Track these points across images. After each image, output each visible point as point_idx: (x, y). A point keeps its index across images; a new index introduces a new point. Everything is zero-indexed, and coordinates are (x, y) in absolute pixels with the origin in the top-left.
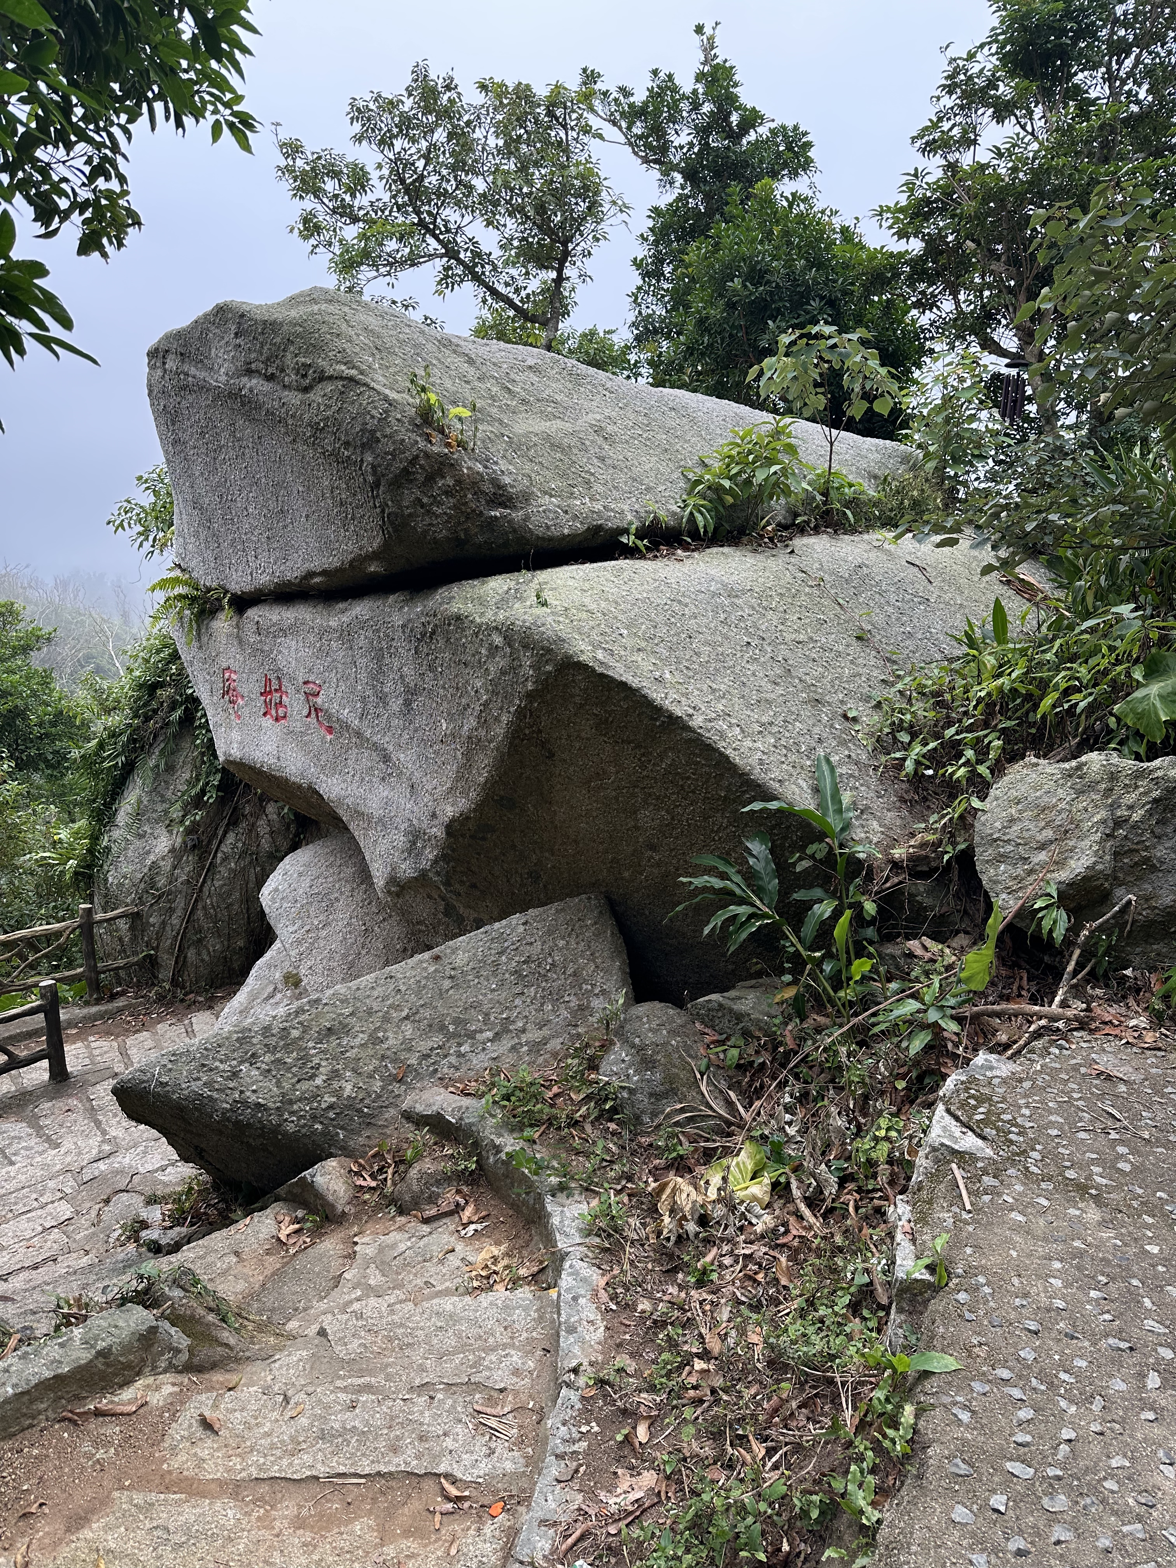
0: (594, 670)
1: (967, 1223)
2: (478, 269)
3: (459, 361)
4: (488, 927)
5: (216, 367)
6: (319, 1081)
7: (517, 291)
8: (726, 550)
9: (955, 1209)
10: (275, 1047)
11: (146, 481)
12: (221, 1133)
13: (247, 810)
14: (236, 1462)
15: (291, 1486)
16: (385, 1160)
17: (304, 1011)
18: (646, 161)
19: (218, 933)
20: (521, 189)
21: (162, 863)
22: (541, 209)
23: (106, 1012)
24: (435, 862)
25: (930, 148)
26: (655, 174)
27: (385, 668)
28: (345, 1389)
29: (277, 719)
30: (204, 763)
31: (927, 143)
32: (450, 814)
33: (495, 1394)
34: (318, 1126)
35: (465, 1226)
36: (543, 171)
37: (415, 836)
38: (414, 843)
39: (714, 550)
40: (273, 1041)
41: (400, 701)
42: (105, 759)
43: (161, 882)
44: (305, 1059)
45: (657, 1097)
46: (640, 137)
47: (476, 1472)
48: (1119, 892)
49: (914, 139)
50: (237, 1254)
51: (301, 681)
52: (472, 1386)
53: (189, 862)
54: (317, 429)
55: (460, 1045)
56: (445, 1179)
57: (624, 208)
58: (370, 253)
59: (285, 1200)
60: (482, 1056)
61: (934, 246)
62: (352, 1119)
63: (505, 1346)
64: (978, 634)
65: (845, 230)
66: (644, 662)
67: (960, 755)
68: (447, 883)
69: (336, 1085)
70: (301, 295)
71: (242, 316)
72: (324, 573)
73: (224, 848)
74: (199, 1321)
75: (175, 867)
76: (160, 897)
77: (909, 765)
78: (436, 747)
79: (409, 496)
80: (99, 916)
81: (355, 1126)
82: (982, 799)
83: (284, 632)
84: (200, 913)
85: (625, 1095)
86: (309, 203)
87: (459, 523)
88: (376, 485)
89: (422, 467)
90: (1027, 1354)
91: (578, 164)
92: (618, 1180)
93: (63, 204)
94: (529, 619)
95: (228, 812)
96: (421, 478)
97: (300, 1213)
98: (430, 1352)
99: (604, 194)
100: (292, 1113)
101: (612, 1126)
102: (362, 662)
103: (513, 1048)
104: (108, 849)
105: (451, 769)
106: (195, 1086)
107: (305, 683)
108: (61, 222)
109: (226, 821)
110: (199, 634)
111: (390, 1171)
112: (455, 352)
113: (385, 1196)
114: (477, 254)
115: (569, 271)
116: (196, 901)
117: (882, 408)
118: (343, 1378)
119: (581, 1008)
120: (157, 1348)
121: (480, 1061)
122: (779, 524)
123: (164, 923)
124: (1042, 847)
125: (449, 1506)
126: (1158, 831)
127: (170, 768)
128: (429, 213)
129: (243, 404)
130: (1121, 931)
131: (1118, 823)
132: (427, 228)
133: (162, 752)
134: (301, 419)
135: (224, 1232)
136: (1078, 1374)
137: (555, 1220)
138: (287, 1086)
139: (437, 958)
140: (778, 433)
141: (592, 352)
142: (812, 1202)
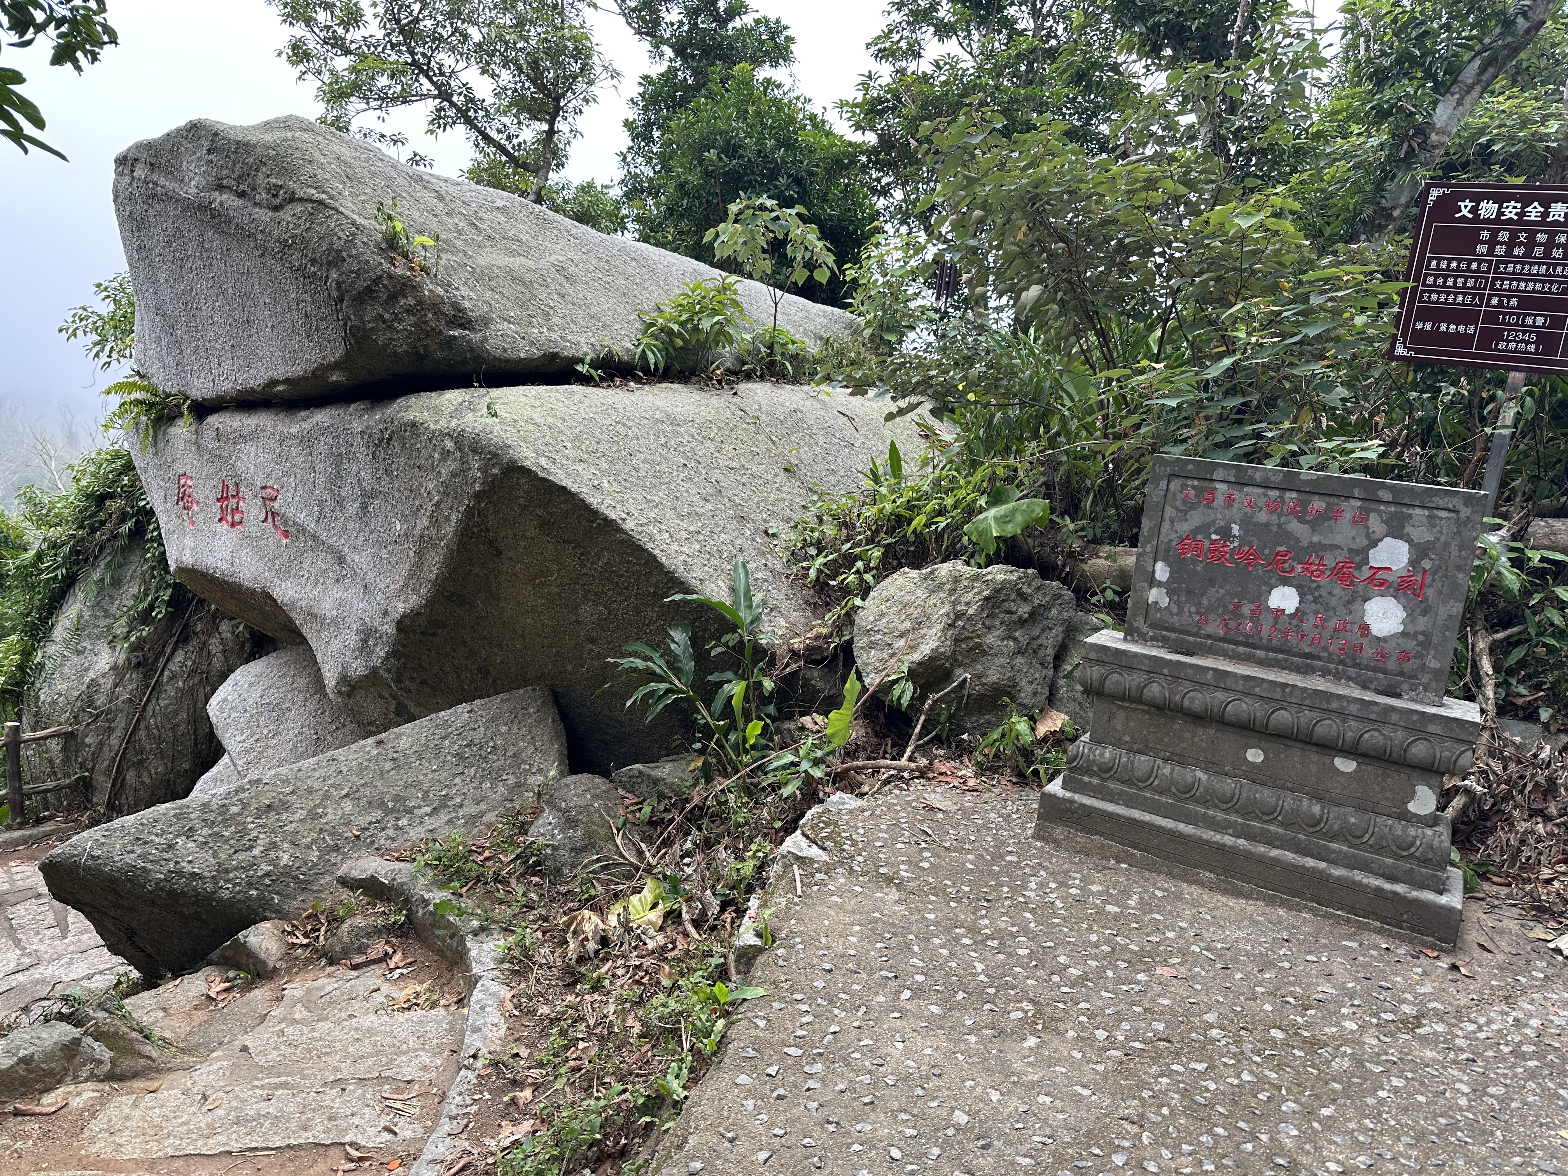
0: (536, 475)
1: (796, 904)
2: (471, 113)
3: (428, 196)
4: (433, 716)
5: (187, 180)
6: (256, 852)
7: (509, 138)
8: (675, 386)
9: (790, 895)
10: (213, 822)
11: (106, 289)
12: (153, 903)
13: (199, 627)
14: (154, 1146)
15: (205, 1161)
16: (319, 920)
17: (244, 790)
18: (638, 32)
19: (162, 755)
20: (515, 43)
21: (102, 681)
22: (534, 64)
23: (30, 836)
24: (386, 658)
25: (883, 54)
26: (646, 45)
27: (343, 473)
28: (262, 1087)
29: (233, 525)
30: (154, 577)
31: (879, 50)
32: (401, 610)
33: (403, 1085)
34: (254, 892)
35: (391, 970)
36: (539, 29)
37: (367, 634)
38: (366, 641)
39: (664, 385)
40: (211, 817)
41: (357, 504)
42: (41, 572)
43: (101, 700)
44: (243, 832)
45: (576, 850)
46: (634, 10)
47: (378, 1140)
48: (958, 671)
49: (868, 46)
50: (164, 1009)
51: (259, 485)
52: (381, 1079)
53: (133, 679)
54: (285, 245)
55: (398, 819)
56: (377, 932)
57: (615, 75)
58: (360, 87)
59: (216, 964)
60: (419, 829)
61: (886, 141)
62: (287, 885)
63: (416, 1050)
64: (881, 471)
65: (813, 117)
66: (585, 472)
67: (853, 565)
68: (398, 681)
69: (273, 855)
70: (276, 121)
71: (216, 134)
72: (287, 381)
73: (171, 666)
74: (123, 1037)
75: (116, 685)
76: (98, 716)
77: (813, 573)
78: (390, 548)
79: (371, 312)
80: (27, 735)
81: (290, 891)
82: (863, 599)
83: (244, 438)
84: (142, 733)
85: (549, 851)
86: (299, 31)
87: (419, 340)
88: (341, 299)
89: (384, 286)
90: (819, 984)
91: (571, 27)
92: (535, 922)
93: (39, 16)
94: (479, 427)
95: (177, 628)
96: (384, 296)
97: (231, 974)
98: (345, 1057)
99: (595, 58)
100: (228, 881)
101: (535, 879)
102: (320, 467)
103: (450, 821)
104: (41, 666)
105: (404, 568)
106: (129, 859)
107: (263, 488)
108: (35, 33)
109: (175, 639)
110: (155, 441)
111: (323, 929)
112: (426, 188)
113: (317, 951)
114: (470, 100)
115: (561, 125)
116: (138, 720)
117: (822, 276)
118: (261, 1079)
119: (518, 785)
120: (78, 1060)
121: (416, 833)
122: (728, 370)
123: (101, 744)
124: (902, 635)
125: (352, 1166)
126: (988, 623)
127: (116, 583)
128: (424, 55)
129: (213, 217)
130: (959, 702)
131: (959, 616)
132: (421, 69)
133: (108, 565)
134: (270, 235)
135: (153, 992)
136: (852, 995)
137: (473, 953)
138: (223, 856)
139: (380, 742)
140: (724, 289)
141: (586, 204)
142: (697, 924)
